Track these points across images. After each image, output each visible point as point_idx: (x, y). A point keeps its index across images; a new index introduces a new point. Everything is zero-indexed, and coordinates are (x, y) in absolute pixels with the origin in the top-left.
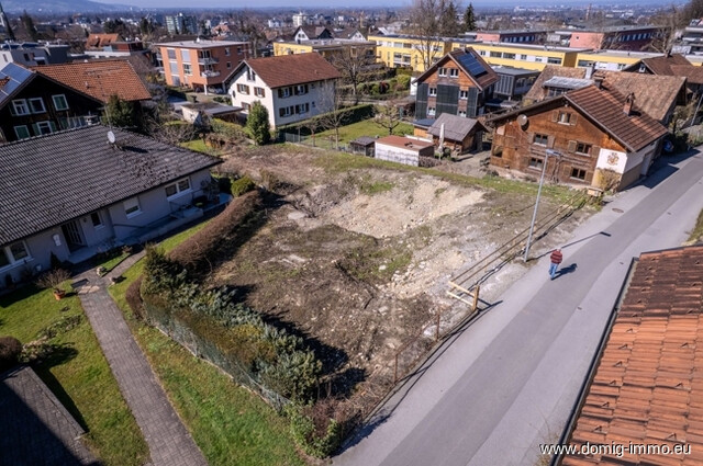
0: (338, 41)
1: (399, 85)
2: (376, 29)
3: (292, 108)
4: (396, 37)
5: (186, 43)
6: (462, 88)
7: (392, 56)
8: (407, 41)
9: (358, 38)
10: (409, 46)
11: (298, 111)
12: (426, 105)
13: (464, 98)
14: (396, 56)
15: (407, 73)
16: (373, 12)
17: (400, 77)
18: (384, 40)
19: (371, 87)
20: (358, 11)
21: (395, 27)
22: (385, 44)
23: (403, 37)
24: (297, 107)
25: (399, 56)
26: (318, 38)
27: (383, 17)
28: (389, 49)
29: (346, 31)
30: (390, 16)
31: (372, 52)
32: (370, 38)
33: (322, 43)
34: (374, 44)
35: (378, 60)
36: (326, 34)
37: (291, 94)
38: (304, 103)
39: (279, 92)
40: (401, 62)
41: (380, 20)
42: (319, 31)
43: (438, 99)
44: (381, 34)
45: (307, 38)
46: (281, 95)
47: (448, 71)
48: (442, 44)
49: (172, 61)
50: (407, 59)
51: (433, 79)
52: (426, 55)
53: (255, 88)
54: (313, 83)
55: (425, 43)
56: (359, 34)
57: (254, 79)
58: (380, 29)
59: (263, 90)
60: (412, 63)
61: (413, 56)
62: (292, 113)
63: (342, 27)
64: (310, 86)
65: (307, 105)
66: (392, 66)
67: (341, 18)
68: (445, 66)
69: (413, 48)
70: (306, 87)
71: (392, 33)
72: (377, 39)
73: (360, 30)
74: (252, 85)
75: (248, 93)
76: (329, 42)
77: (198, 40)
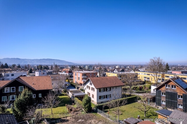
0: (125, 73)
1: (146, 88)
2: (138, 70)
3: (104, 96)
4: (144, 72)
5: (80, 72)
6: (178, 94)
7: (143, 77)
8: (149, 73)
9: (132, 72)
10: (149, 75)
11: (106, 97)
12: (161, 99)
13: (180, 98)
14: (144, 77)
15: (149, 83)
16: (137, 66)
17: (147, 85)
18: (141, 73)
19: (136, 88)
20: (133, 65)
21: (144, 69)
22: (141, 74)
23: (147, 72)
24: (106, 96)
25: (146, 78)
26: (120, 71)
27: (140, 67)
28: (142, 76)
29: (129, 70)
30: (142, 67)
31: (136, 76)
32: (136, 72)
33: (120, 73)
34: (137, 74)
35: (138, 79)
36: (123, 71)
37: (104, 91)
38: (109, 94)
39: (99, 90)
40: (147, 79)
41: (139, 67)
42: (121, 70)
43: (166, 98)
44: (139, 71)
45: (117, 72)
46: (100, 91)
47: (170, 86)
48: (161, 74)
49: (76, 76)
50: (148, 78)
51: (163, 89)
52: (155, 78)
53: (92, 88)
54: (113, 87)
55: (155, 74)
56: (132, 71)
57: (92, 85)
58: (139, 70)
59: (94, 89)
60: (150, 80)
61: (150, 78)
62: (104, 98)
63: (128, 69)
64: (112, 88)
65: (110, 95)
66: (143, 80)
67: (128, 67)
68: (169, 84)
69: (150, 75)
70: (110, 89)
71: (143, 71)
72: (138, 72)
73: (133, 70)
74: (91, 86)
75: (90, 89)
76: (123, 73)
77: (84, 71)
